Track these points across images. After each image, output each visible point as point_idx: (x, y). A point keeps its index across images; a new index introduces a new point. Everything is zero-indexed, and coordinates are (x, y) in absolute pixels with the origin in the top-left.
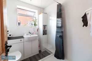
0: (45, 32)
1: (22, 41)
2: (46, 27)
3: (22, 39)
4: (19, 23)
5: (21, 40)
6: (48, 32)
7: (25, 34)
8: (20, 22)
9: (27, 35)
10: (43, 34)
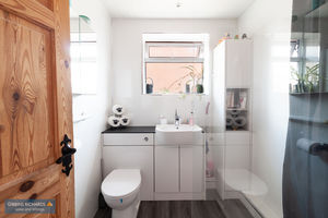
0: (240, 118)
1: (150, 142)
2: (243, 96)
3: (149, 135)
4: (148, 86)
5: (146, 139)
6: (252, 119)
7: (164, 121)
8: (150, 83)
9: (169, 123)
10: (229, 128)
